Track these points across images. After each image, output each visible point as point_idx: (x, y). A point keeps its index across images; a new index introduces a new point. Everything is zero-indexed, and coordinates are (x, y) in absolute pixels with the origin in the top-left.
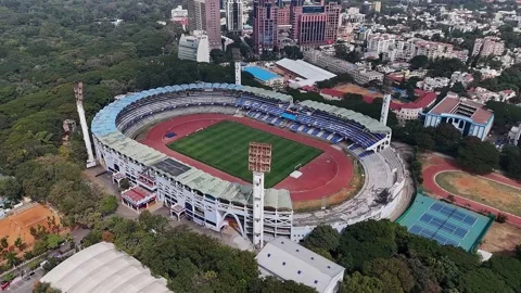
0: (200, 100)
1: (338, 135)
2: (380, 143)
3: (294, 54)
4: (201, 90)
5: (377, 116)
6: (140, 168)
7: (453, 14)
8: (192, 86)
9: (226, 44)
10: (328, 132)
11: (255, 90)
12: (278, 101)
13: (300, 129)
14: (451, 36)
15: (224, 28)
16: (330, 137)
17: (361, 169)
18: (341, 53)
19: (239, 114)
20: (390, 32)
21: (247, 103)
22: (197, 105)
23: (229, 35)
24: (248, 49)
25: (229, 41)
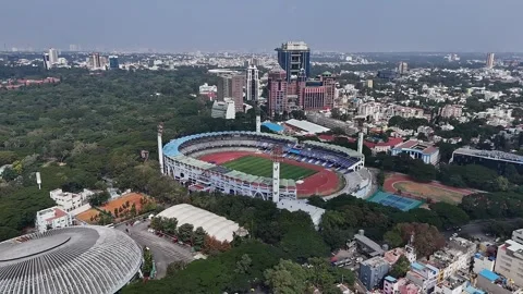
0: (231, 143)
1: (330, 162)
2: (357, 164)
3: (299, 116)
4: (230, 136)
5: (356, 148)
6: (200, 172)
7: (432, 90)
8: (225, 133)
9: (247, 109)
10: (323, 161)
11: (271, 135)
12: (288, 142)
13: (303, 160)
14: (428, 105)
15: (245, 99)
16: (324, 164)
17: (344, 180)
19: (258, 152)
20: (377, 101)
21: (265, 144)
22: (228, 146)
23: (249, 103)
24: (265, 112)
25: (249, 107)
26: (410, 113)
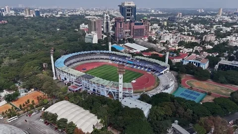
0: (95, 57)
1: (149, 69)
2: (165, 70)
3: (131, 41)
4: (95, 53)
5: (164, 61)
6: (75, 78)
7: (196, 27)
8: (92, 52)
9: (104, 37)
10: (146, 68)
11: (117, 53)
12: (126, 57)
13: (135, 67)
14: (195, 34)
15: (103, 32)
16: (146, 70)
17: (158, 79)
18: (150, 40)
19: (110, 62)
20: (170, 33)
21: (114, 58)
22: (94, 59)
23: (105, 34)
24: (114, 39)
25: (105, 36)
26: (189, 39)
